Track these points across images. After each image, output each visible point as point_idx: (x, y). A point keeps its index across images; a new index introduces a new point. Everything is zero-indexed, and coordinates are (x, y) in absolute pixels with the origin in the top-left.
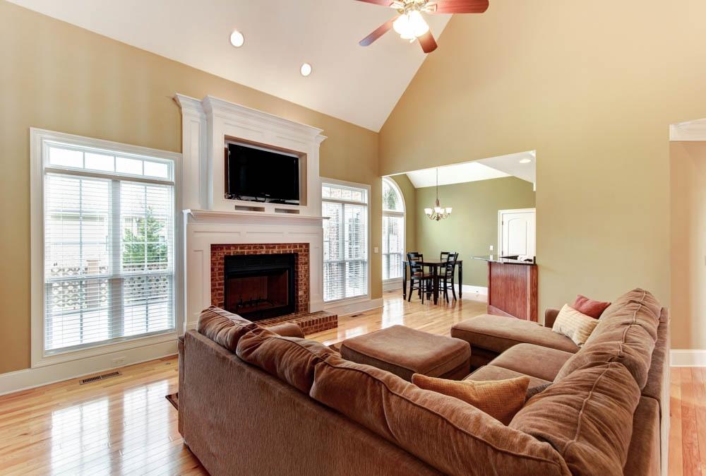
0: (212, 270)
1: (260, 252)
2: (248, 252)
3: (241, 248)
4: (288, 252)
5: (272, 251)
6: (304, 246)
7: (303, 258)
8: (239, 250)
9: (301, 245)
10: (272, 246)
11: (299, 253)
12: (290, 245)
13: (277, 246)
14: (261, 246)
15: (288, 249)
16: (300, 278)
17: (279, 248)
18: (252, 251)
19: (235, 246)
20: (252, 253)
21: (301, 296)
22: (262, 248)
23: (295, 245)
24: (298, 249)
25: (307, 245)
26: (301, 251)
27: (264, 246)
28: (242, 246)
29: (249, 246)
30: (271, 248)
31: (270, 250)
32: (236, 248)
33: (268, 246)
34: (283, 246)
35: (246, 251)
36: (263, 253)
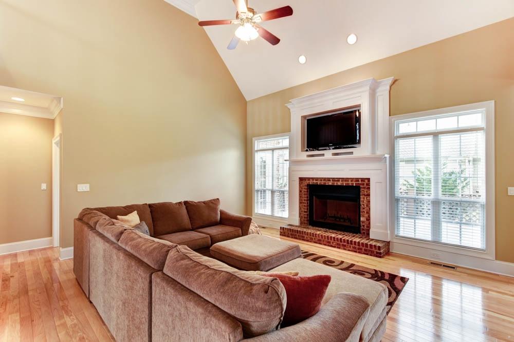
0: (300, 191)
1: (328, 183)
2: (320, 183)
3: (316, 180)
4: (350, 184)
5: (337, 183)
6: (366, 181)
7: (365, 190)
8: (315, 181)
9: (363, 180)
10: (336, 180)
11: (361, 186)
12: (352, 179)
13: (340, 180)
14: (329, 179)
15: (350, 182)
16: (362, 206)
17: (342, 181)
18: (322, 183)
19: (313, 179)
20: (323, 184)
21: (363, 222)
22: (330, 181)
23: (357, 180)
24: (360, 182)
25: (369, 180)
26: (363, 184)
27: (331, 180)
28: (317, 179)
29: (321, 179)
30: (335, 181)
31: (335, 182)
32: (313, 180)
33: (334, 179)
34: (347, 180)
35: (319, 182)
36: (330, 184)
